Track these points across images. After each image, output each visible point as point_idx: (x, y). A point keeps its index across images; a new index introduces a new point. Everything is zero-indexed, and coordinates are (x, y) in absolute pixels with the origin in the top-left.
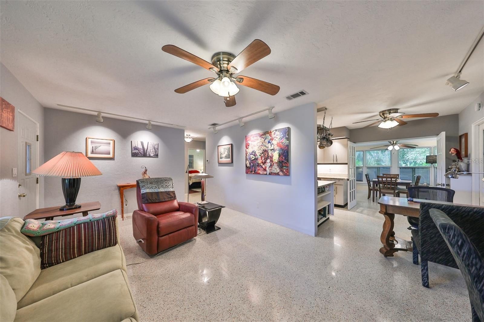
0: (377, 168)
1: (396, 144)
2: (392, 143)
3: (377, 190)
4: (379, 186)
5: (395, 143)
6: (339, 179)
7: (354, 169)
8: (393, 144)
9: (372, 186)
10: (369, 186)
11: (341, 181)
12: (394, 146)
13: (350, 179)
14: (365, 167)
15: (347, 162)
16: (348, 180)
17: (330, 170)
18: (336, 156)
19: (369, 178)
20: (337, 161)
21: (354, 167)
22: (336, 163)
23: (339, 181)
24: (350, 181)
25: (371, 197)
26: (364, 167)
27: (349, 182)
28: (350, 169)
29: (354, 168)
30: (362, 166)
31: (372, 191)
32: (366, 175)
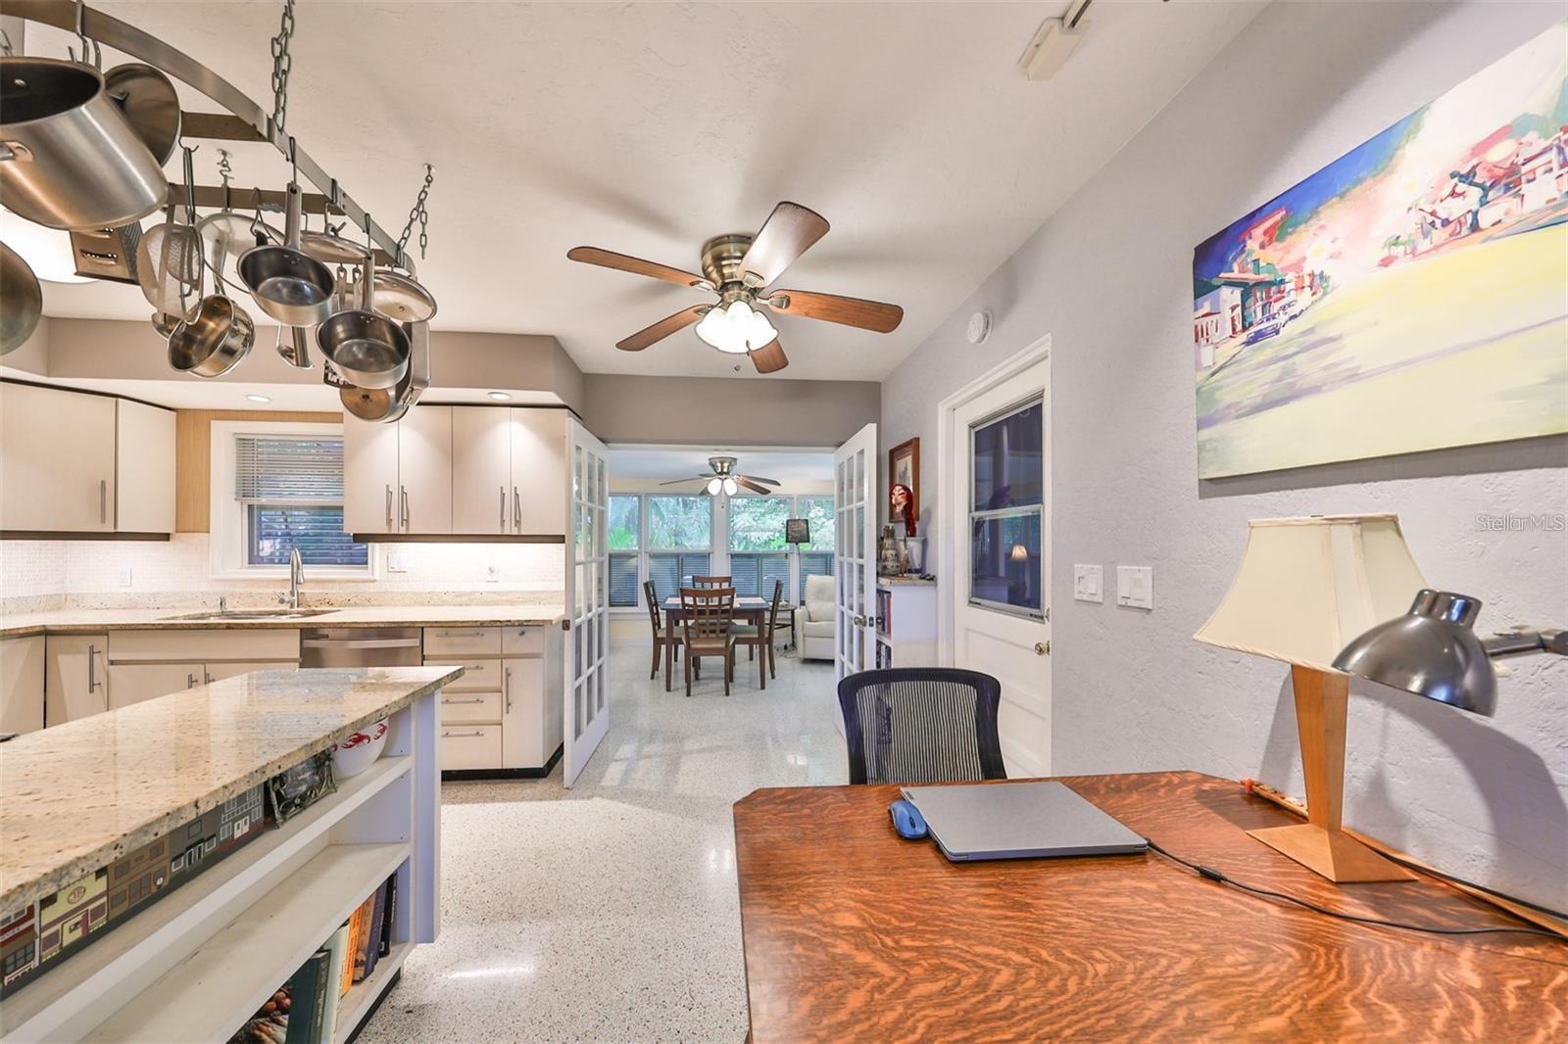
0: (677, 556)
1: (727, 473)
2: (720, 470)
3: (679, 641)
4: (686, 623)
5: (725, 470)
6: (521, 624)
7: (601, 565)
8: (722, 473)
9: (663, 625)
10: (656, 624)
11: (532, 634)
12: (723, 480)
13: (578, 621)
14: (646, 553)
15: (562, 532)
16: (566, 625)
17: (491, 571)
18: (517, 495)
19: (654, 595)
20: (518, 523)
21: (601, 553)
22: (515, 532)
23: (523, 633)
24: (579, 628)
25: (660, 667)
26: (641, 553)
27: (569, 635)
28: (579, 569)
29: (601, 559)
30: (637, 548)
31: (663, 647)
32: (646, 585)
